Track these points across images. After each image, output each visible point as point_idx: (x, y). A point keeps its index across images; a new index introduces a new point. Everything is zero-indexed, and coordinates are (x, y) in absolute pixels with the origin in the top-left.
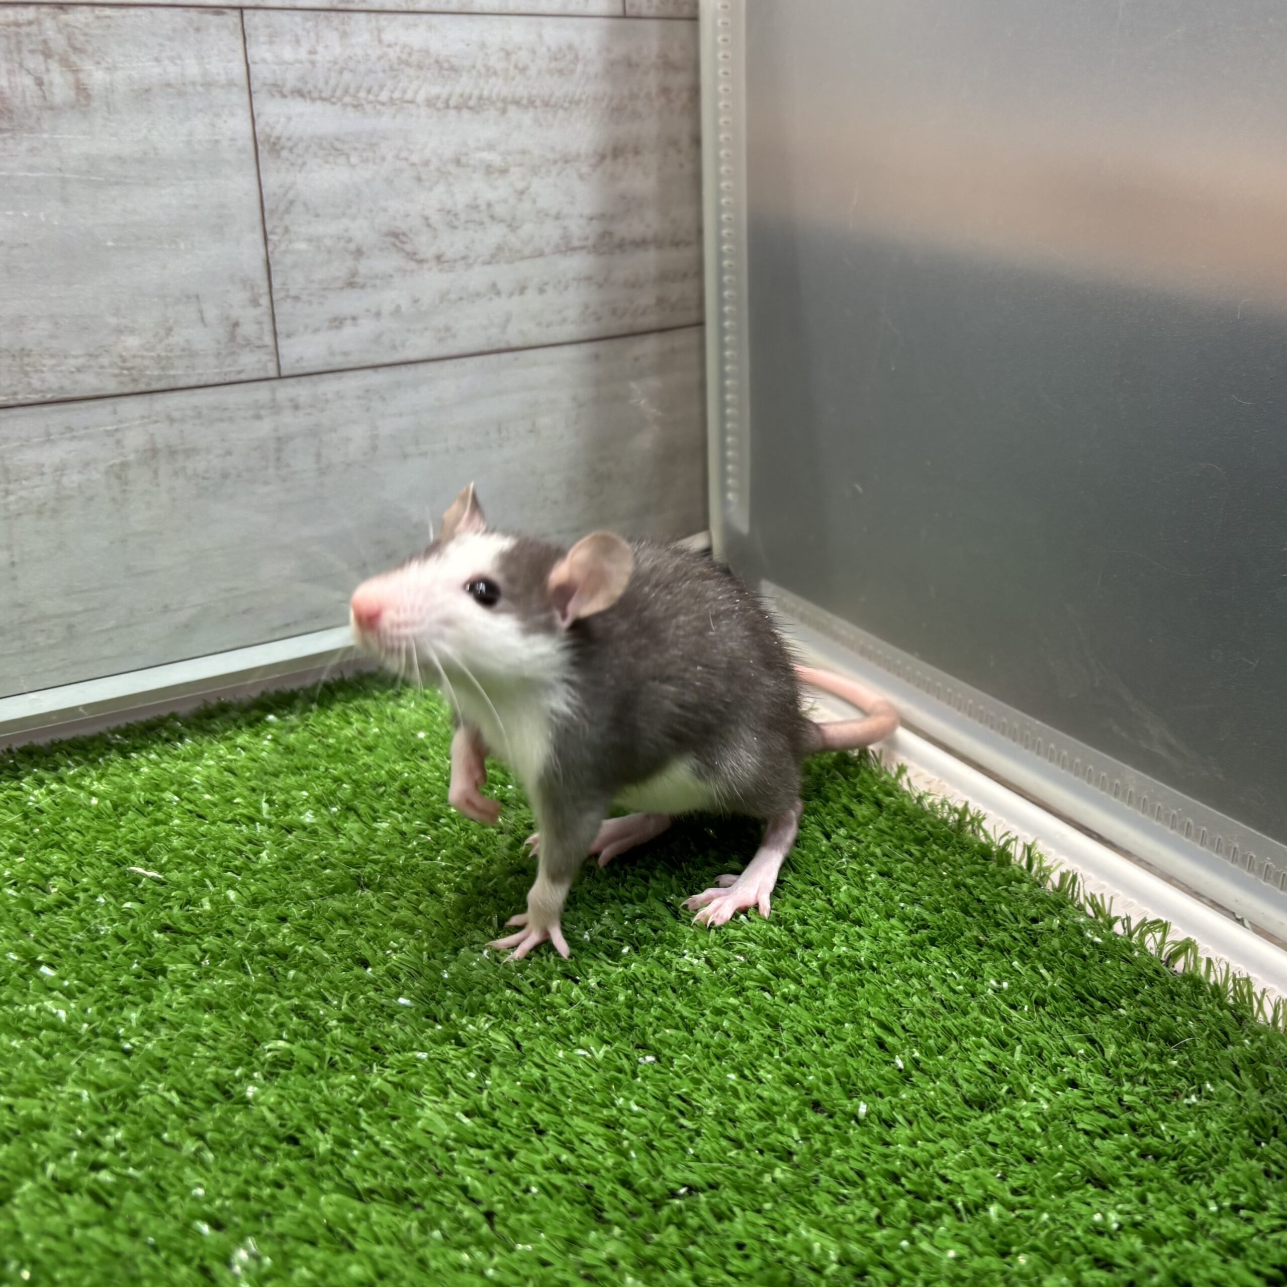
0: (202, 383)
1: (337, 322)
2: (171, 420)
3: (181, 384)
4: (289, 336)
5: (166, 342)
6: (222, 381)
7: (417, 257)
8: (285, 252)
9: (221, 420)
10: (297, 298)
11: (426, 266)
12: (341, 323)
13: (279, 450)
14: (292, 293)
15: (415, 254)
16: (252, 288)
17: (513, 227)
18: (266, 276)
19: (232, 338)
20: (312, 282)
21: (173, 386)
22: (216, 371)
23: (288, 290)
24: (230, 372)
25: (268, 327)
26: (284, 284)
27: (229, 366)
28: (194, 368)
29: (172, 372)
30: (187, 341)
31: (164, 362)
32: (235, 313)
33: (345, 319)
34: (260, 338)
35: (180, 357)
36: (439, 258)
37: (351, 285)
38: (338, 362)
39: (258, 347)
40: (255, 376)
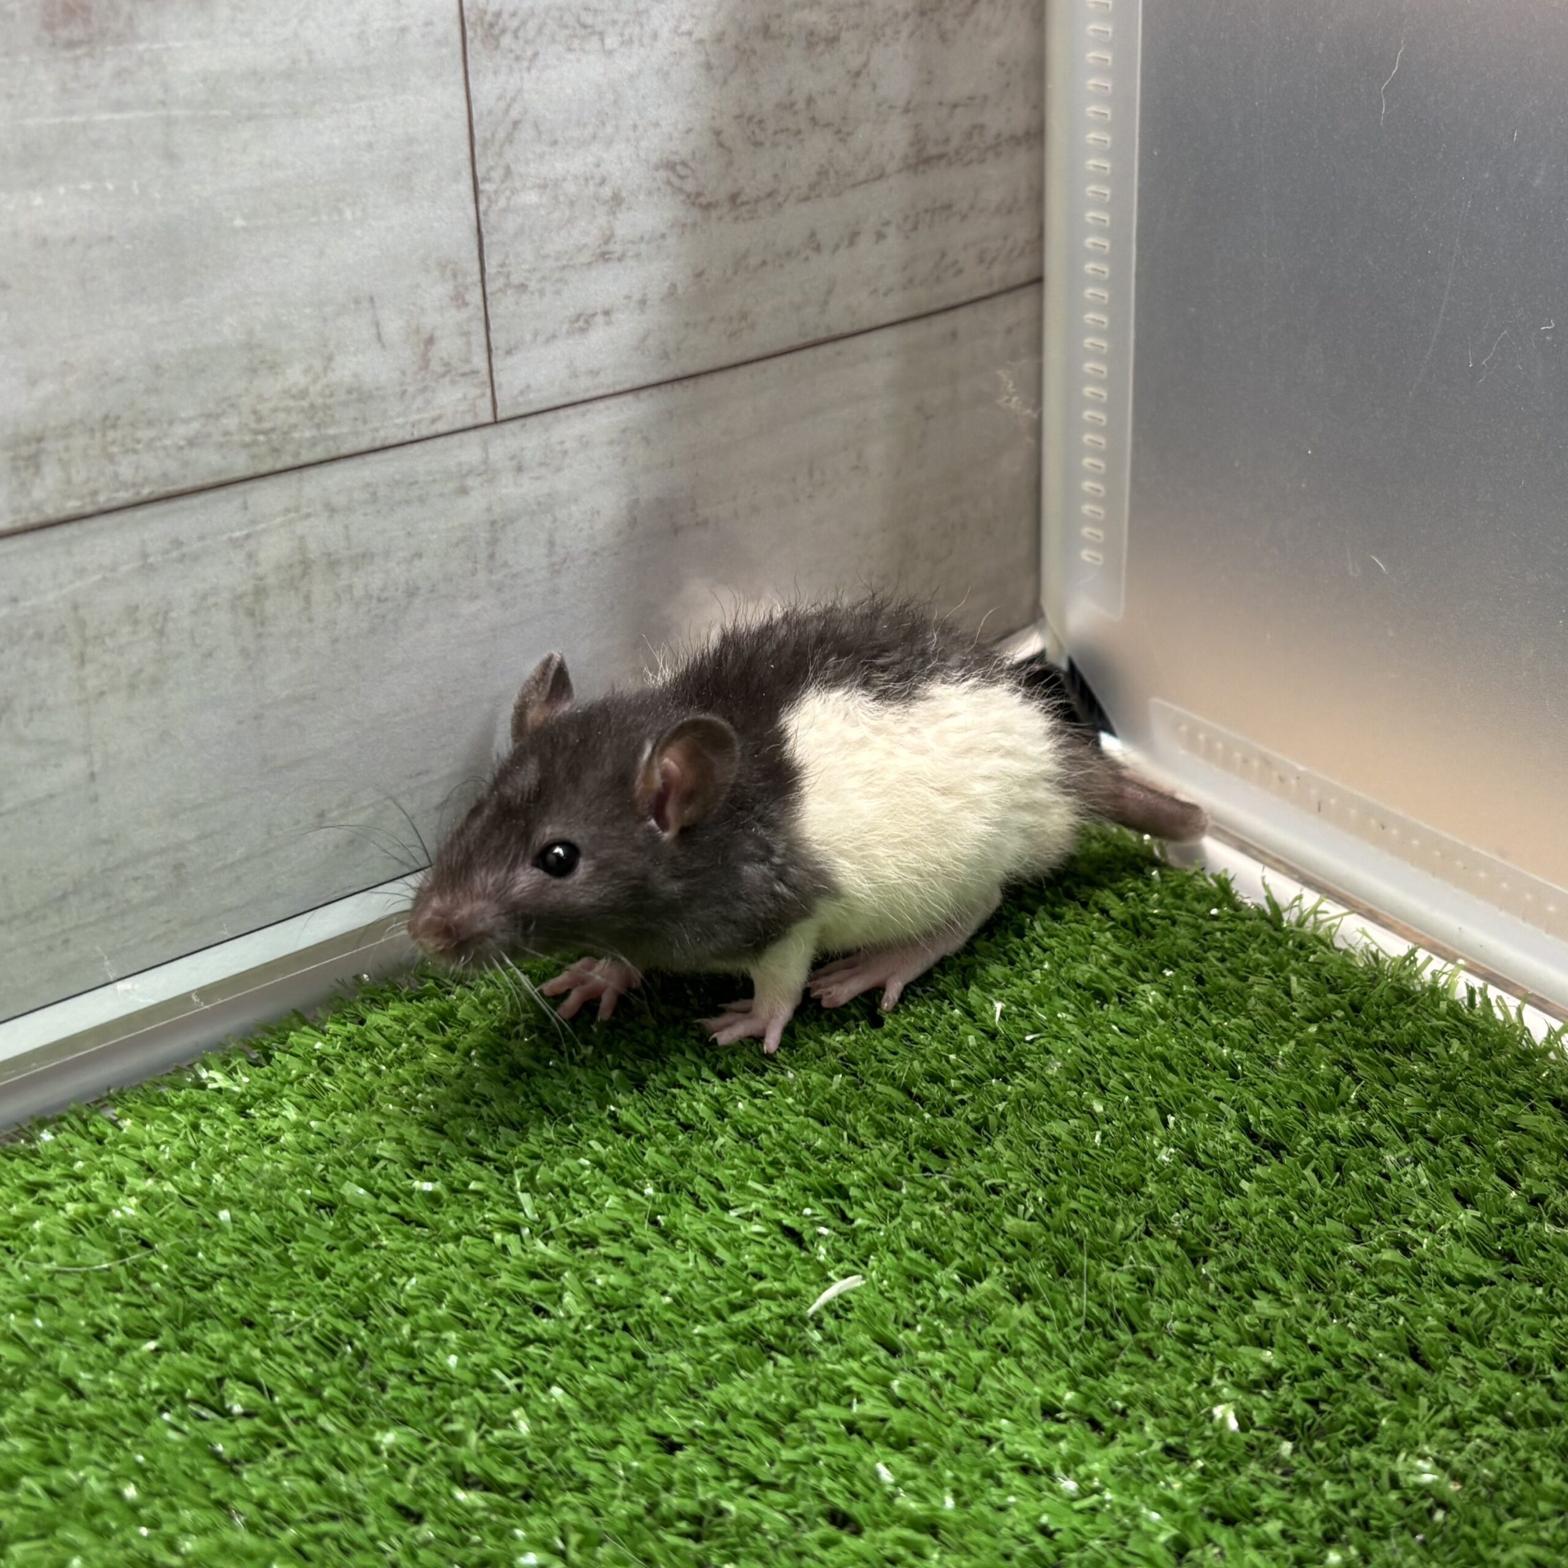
0: (378, 444)
1: (582, 322)
2: (332, 510)
3: (345, 450)
4: (509, 352)
5: (324, 381)
6: (408, 438)
7: (703, 200)
8: (506, 210)
9: (407, 502)
10: (522, 287)
11: (714, 214)
12: (587, 322)
13: (493, 542)
14: (515, 279)
15: (699, 194)
16: (455, 276)
17: (842, 136)
18: (476, 253)
19: (425, 363)
20: (546, 257)
21: (334, 453)
22: (400, 421)
23: (508, 275)
24: (420, 421)
25: (479, 339)
26: (502, 265)
27: (419, 410)
28: (365, 422)
29: (331, 431)
30: (356, 375)
31: (320, 414)
32: (431, 320)
33: (594, 315)
34: (467, 361)
35: (345, 404)
36: (733, 198)
37: (604, 257)
38: (584, 387)
39: (464, 375)
40: (458, 425)
